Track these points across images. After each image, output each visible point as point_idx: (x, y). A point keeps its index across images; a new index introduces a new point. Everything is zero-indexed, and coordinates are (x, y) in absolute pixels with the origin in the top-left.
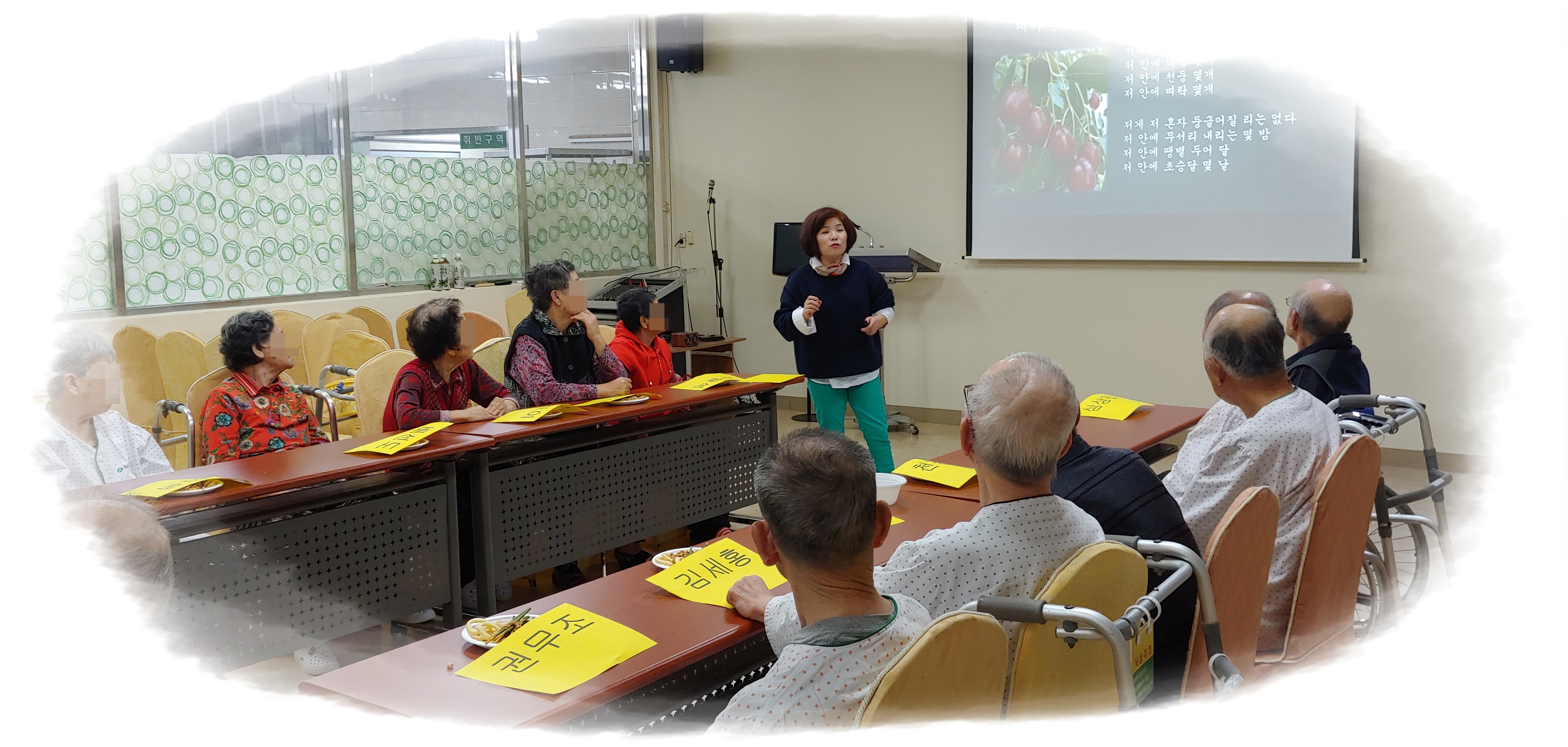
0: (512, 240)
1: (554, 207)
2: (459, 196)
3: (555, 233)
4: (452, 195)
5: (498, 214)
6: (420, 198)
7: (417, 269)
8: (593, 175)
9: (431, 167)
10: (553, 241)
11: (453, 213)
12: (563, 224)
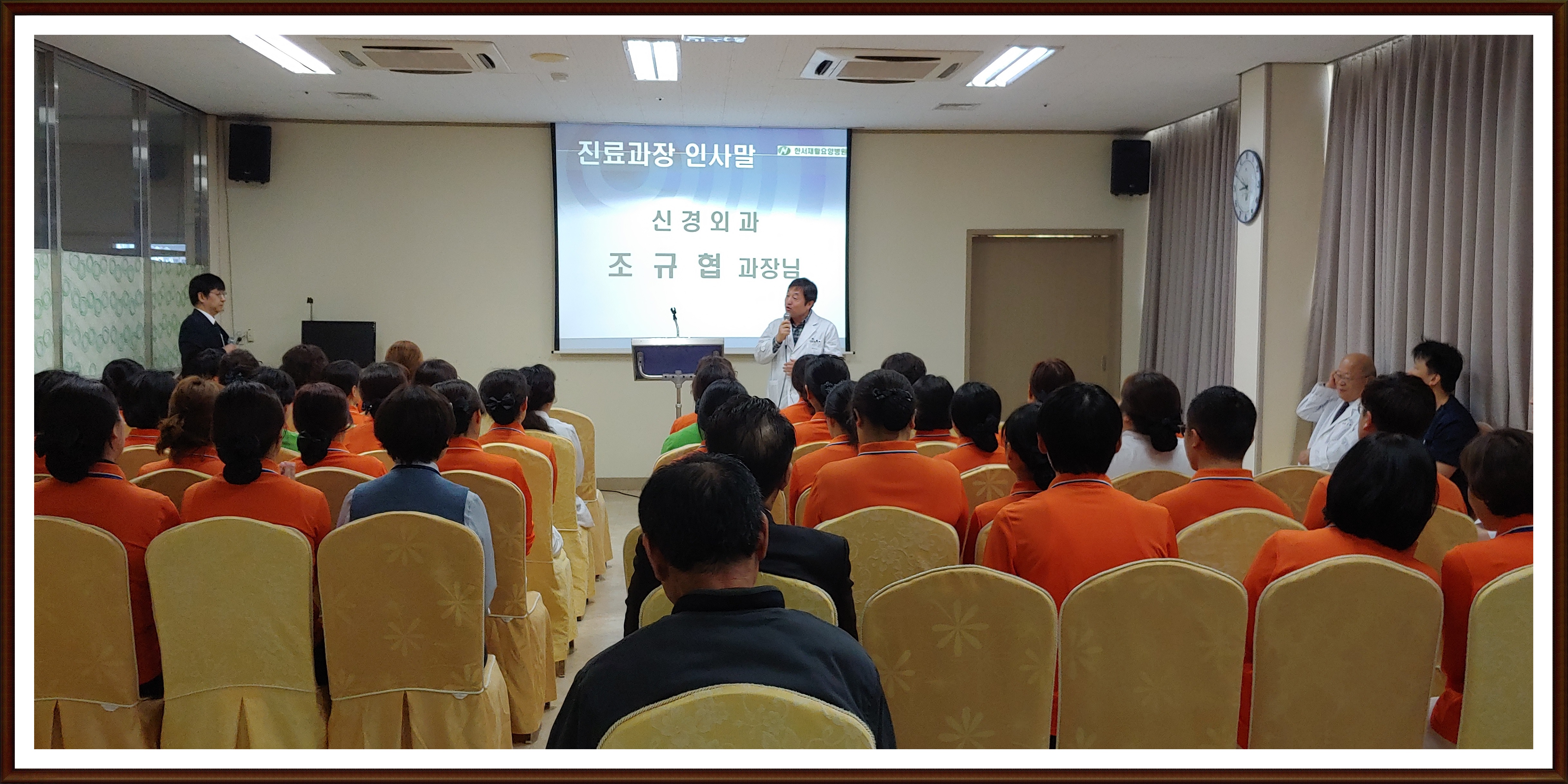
0: (139, 337)
1: (160, 304)
2: (113, 293)
3: (161, 329)
4: (109, 292)
5: (133, 311)
6: (92, 294)
7: (89, 364)
8: (179, 274)
9: (98, 264)
10: (160, 337)
11: (109, 308)
12: (164, 322)
